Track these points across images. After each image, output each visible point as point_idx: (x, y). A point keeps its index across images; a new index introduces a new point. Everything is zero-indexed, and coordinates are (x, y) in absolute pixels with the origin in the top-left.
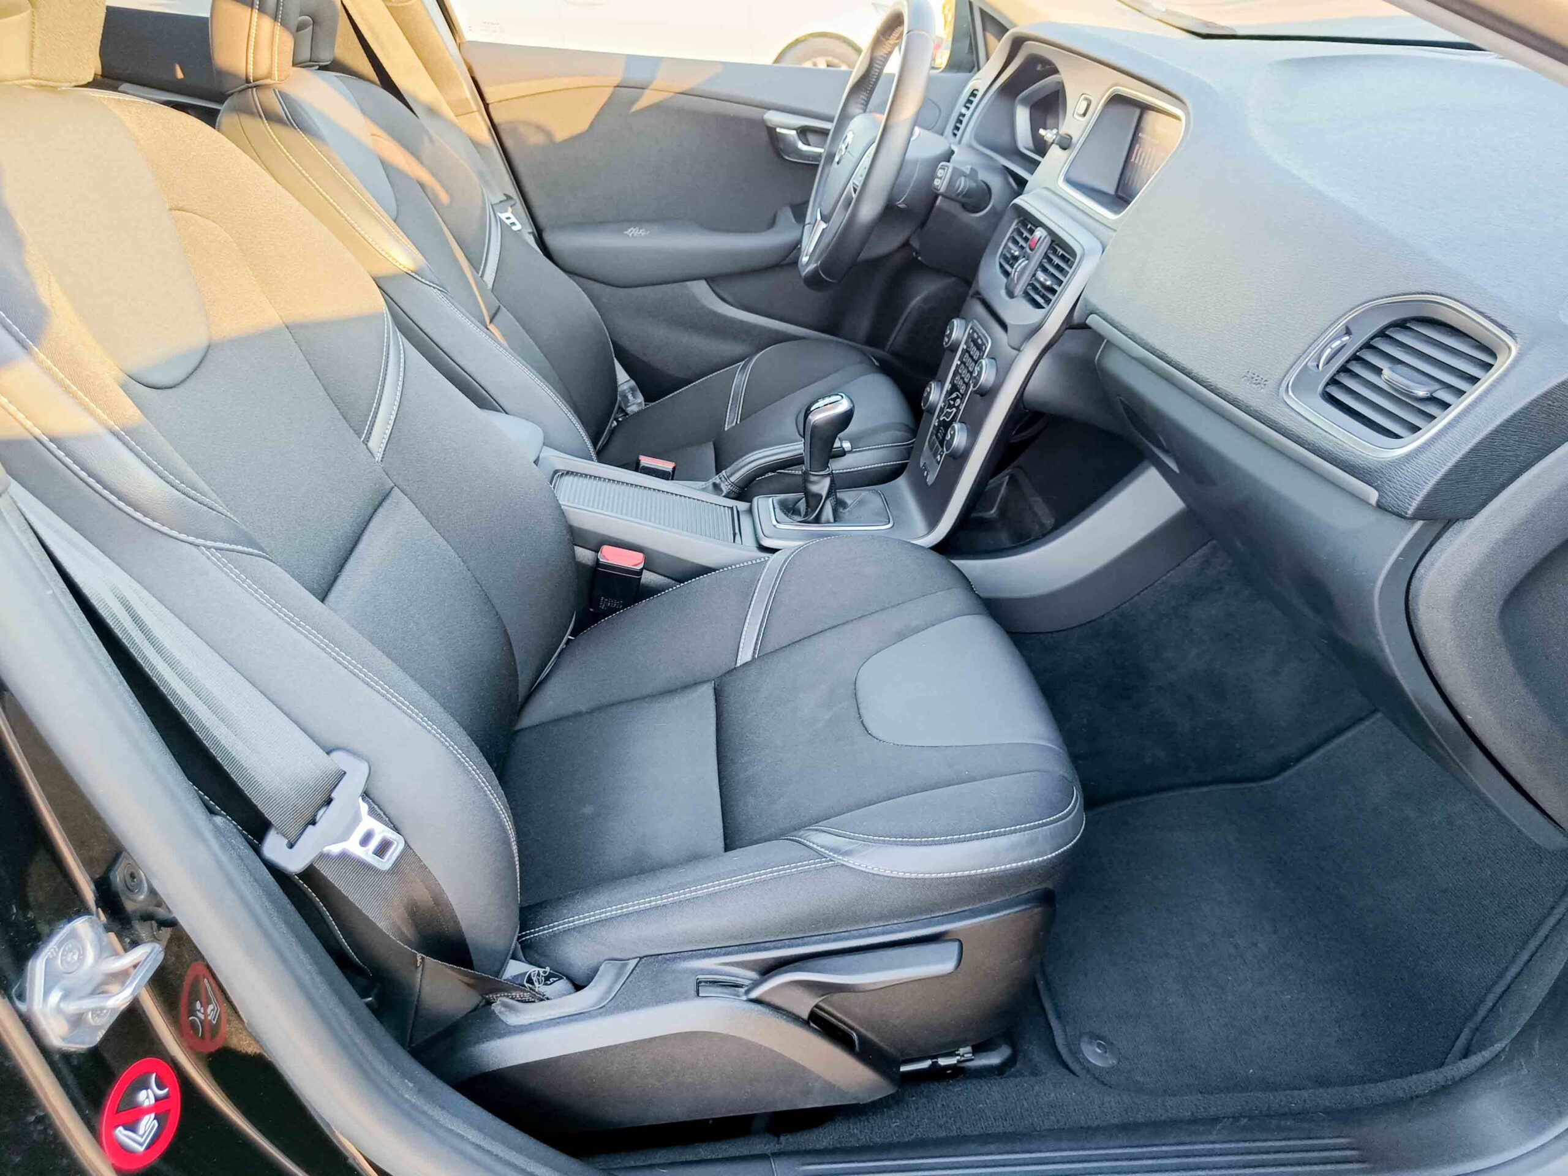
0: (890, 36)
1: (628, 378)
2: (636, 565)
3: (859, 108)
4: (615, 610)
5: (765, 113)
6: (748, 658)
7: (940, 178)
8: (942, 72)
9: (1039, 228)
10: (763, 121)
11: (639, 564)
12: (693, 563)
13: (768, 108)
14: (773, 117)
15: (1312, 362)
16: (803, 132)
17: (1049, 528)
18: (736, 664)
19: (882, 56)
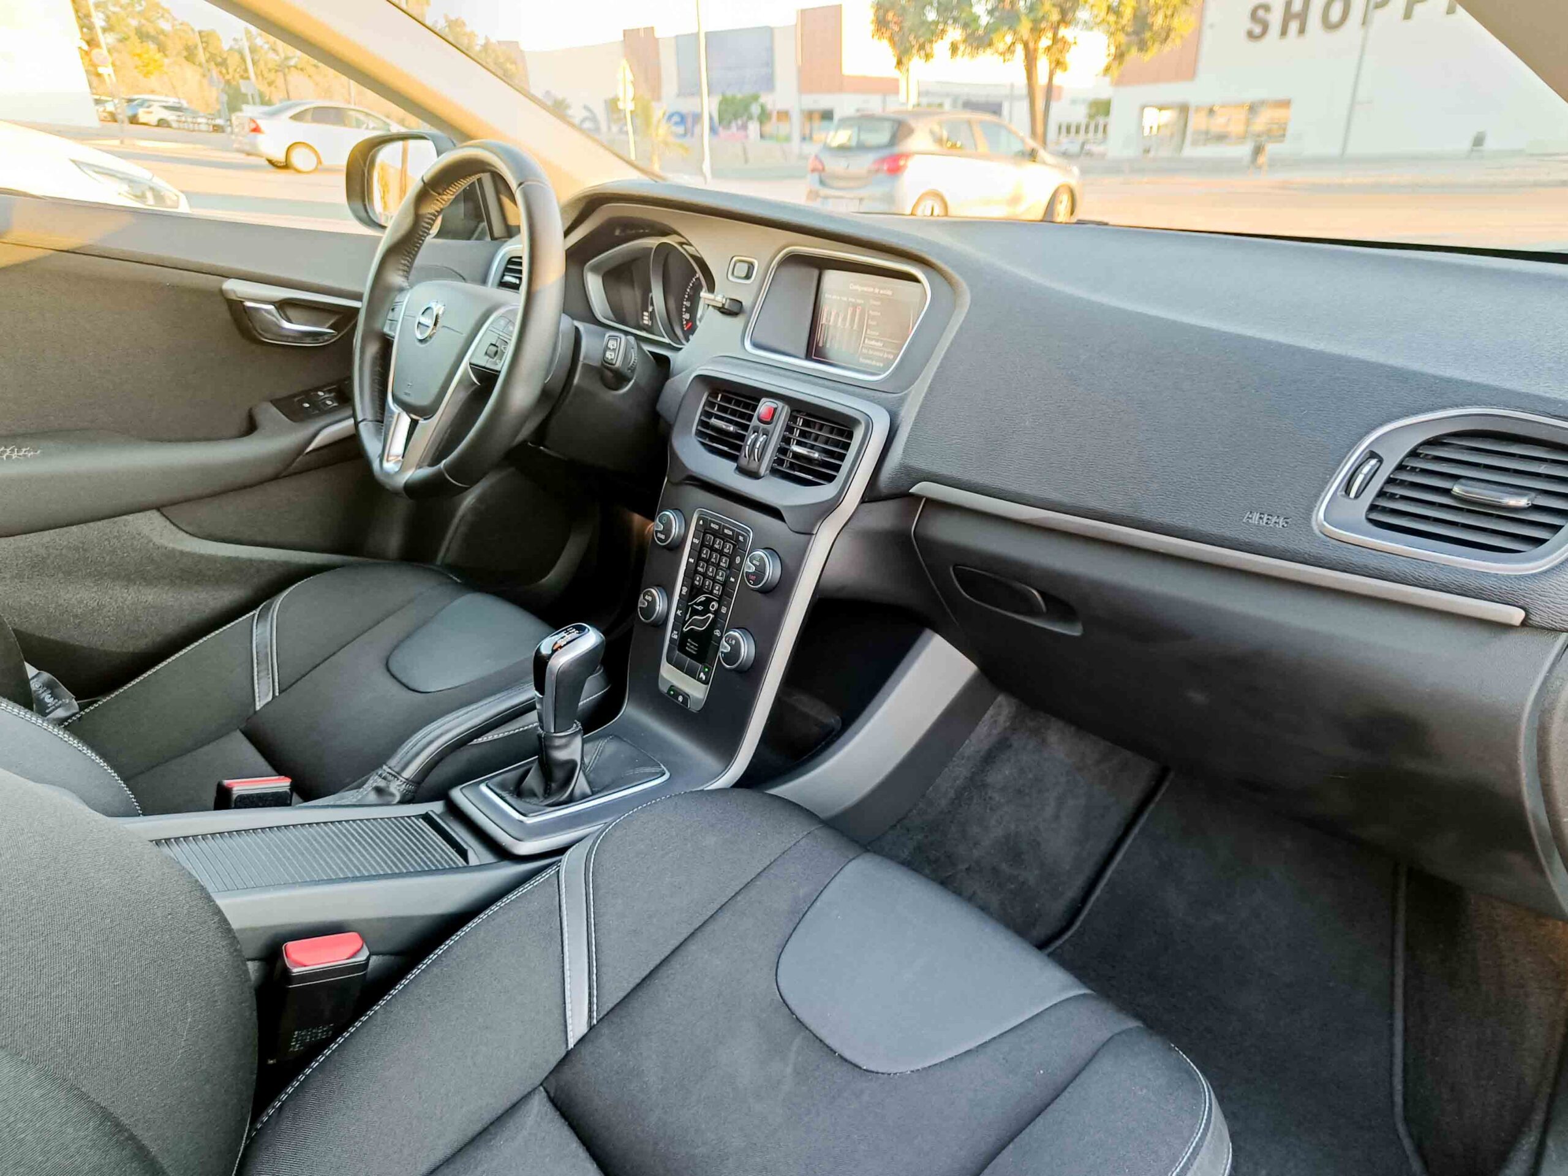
0: (445, 190)
1: (37, 671)
2: (354, 955)
3: (399, 275)
4: (325, 1044)
5: (222, 282)
6: (583, 1029)
7: (614, 350)
8: (435, 237)
9: (763, 400)
10: (222, 292)
11: (359, 951)
12: (422, 917)
13: (227, 276)
14: (235, 287)
15: (1341, 491)
16: (283, 305)
17: (839, 727)
18: (567, 1046)
19: (431, 214)
